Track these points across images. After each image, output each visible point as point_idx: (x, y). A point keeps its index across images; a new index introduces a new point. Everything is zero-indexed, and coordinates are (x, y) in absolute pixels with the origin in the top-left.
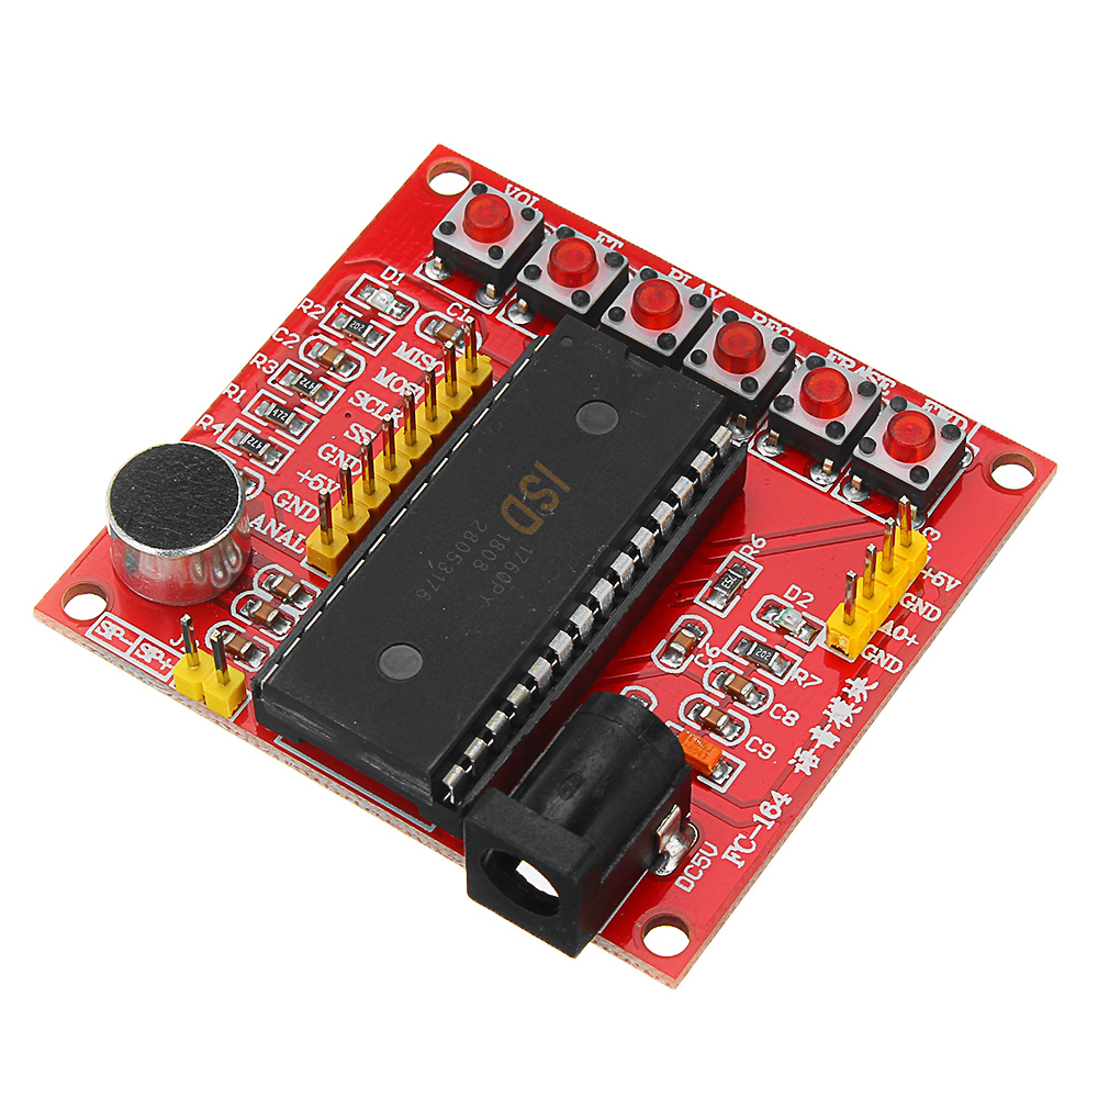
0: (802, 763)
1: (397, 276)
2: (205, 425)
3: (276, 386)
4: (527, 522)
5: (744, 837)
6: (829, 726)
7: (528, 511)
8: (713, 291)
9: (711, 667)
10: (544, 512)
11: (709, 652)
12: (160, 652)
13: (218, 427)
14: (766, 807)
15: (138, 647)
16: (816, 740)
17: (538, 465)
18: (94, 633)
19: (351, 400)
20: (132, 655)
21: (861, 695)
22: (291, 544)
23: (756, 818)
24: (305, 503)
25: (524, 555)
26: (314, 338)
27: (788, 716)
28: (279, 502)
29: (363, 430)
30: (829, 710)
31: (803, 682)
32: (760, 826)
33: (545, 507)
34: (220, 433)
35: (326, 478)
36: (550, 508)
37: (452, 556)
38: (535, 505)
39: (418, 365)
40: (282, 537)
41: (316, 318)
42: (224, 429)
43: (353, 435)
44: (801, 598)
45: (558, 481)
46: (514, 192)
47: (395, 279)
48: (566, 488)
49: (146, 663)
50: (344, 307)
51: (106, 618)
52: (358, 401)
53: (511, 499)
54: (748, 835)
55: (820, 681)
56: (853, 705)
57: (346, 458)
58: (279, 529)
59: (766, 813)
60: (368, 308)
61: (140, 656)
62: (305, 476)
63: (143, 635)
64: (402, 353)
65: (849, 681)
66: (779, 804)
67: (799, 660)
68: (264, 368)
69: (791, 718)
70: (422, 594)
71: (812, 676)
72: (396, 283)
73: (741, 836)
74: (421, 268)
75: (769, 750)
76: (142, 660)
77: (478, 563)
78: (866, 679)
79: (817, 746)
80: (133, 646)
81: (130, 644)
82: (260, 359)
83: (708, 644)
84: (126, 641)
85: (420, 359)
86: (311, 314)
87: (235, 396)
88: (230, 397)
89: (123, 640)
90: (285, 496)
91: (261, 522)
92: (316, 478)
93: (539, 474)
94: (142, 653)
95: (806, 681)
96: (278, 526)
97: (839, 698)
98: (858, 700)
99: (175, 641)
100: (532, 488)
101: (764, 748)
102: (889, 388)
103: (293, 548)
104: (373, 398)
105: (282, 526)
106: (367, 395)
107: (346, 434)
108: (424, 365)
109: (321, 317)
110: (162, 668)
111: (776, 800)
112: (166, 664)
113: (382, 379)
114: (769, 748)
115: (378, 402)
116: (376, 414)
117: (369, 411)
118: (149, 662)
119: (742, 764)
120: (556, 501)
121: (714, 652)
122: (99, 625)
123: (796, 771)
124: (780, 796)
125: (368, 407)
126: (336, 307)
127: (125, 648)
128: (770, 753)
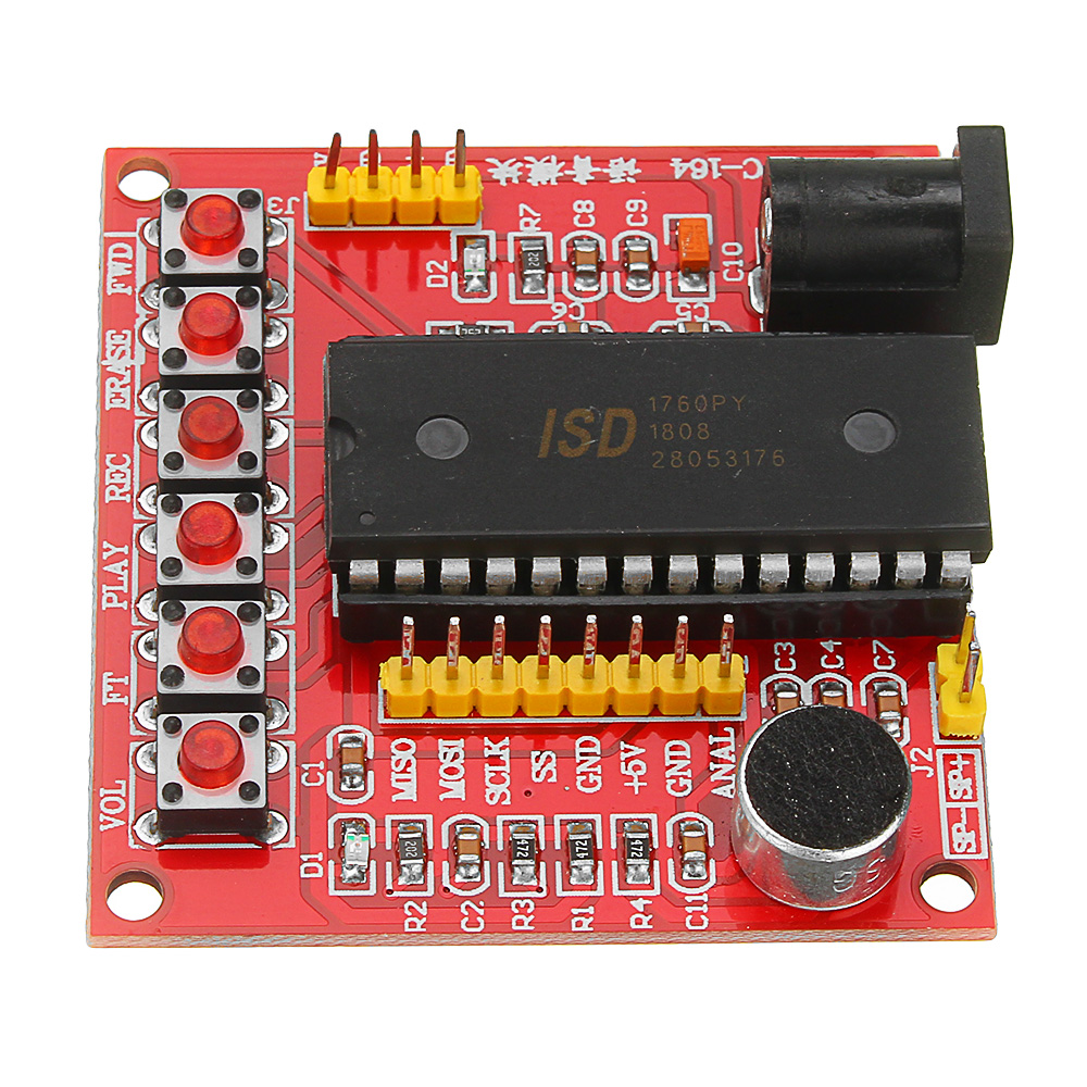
0: (626, 172)
1: (309, 860)
2: (646, 919)
3: (543, 885)
4: (619, 424)
5: (745, 173)
6: (567, 172)
7: (606, 429)
8: (105, 555)
9: (578, 301)
10: (596, 415)
11: (564, 311)
12: (950, 777)
13: (639, 905)
14: (699, 174)
15: (961, 800)
16: (592, 174)
17: (543, 453)
18: (979, 851)
19: (507, 802)
20: (975, 799)
21: (511, 165)
22: (729, 744)
23: (716, 175)
24: (668, 762)
25: (661, 403)
26: (453, 890)
27: (584, 210)
28: (686, 787)
29: (536, 767)
30: (549, 182)
31: (535, 218)
32: (723, 167)
33: (589, 419)
34: (645, 898)
35: (623, 764)
36: (587, 414)
37: (713, 461)
38: (594, 430)
39: (412, 769)
40: (726, 757)
41: (424, 904)
42: (636, 898)
43: (549, 774)
44: (437, 271)
45: (549, 424)
46: (108, 818)
47: (316, 860)
48: (552, 413)
49: (974, 782)
50: (389, 886)
51: (952, 852)
52: (503, 796)
53: (603, 452)
54: (740, 171)
55: (522, 206)
56: (528, 166)
57: (582, 762)
58: (718, 766)
59: (704, 171)
60: (373, 863)
61: (970, 792)
62: (636, 784)
63: (944, 805)
64: (409, 792)
65: (503, 183)
66: (686, 166)
67: (511, 236)
68: (529, 911)
69: (584, 206)
70: (778, 461)
71: (521, 214)
72: (320, 856)
73: (746, 175)
74: (281, 846)
75: (632, 205)
76: (974, 787)
77: (703, 434)
78: (490, 170)
79: (598, 169)
80: (963, 806)
81: (963, 810)
82: (520, 923)
83: (554, 318)
84: (964, 816)
85: (404, 771)
86: (424, 911)
87: (586, 915)
88: (591, 919)
89: (964, 821)
90: (675, 787)
91: (724, 788)
92: (630, 772)
93: (553, 446)
94: (965, 792)
95: (531, 216)
96: (716, 770)
97: (529, 181)
98: (520, 164)
99: (927, 772)
100: (575, 442)
101: (635, 209)
102: (119, 333)
103: (732, 739)
104: (488, 783)
105: (713, 766)
106: (488, 792)
107: (553, 779)
108: (409, 763)
109: (418, 900)
110: (967, 763)
111: (684, 170)
112: (960, 762)
113: (457, 789)
114: (632, 206)
115: (488, 776)
116: (507, 768)
117: (508, 778)
118: (970, 780)
119: (667, 217)
120: (574, 413)
121: (559, 308)
122: (965, 853)
123: (639, 171)
124: (677, 169)
125: (504, 780)
126: (395, 894)
127: (972, 813)
128: (636, 202)
